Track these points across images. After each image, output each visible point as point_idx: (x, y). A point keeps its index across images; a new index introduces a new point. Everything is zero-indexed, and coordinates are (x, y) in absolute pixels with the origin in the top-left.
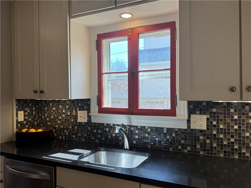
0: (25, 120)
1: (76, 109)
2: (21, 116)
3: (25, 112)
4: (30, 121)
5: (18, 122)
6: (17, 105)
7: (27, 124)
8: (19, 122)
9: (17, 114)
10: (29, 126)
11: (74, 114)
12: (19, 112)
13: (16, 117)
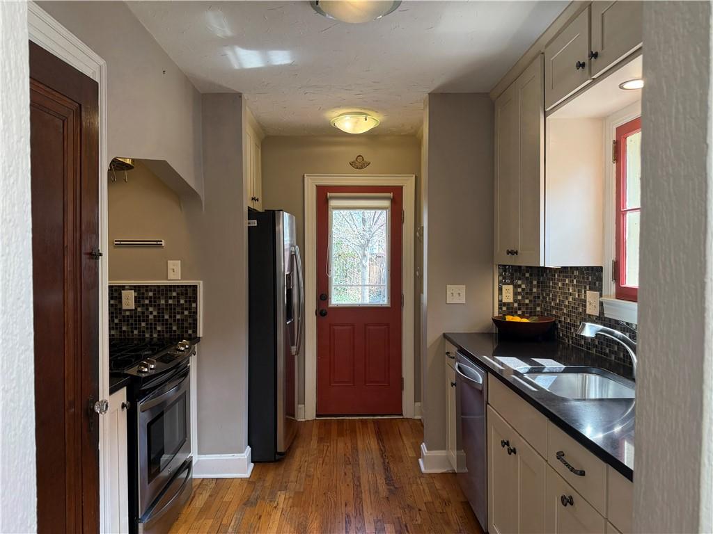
0: (515, 301)
1: (585, 288)
2: (508, 294)
3: (516, 287)
4: (527, 304)
5: (501, 304)
6: (500, 275)
7: (520, 309)
8: (505, 304)
9: (500, 290)
10: (523, 312)
11: (583, 297)
12: (504, 287)
13: (499, 294)
